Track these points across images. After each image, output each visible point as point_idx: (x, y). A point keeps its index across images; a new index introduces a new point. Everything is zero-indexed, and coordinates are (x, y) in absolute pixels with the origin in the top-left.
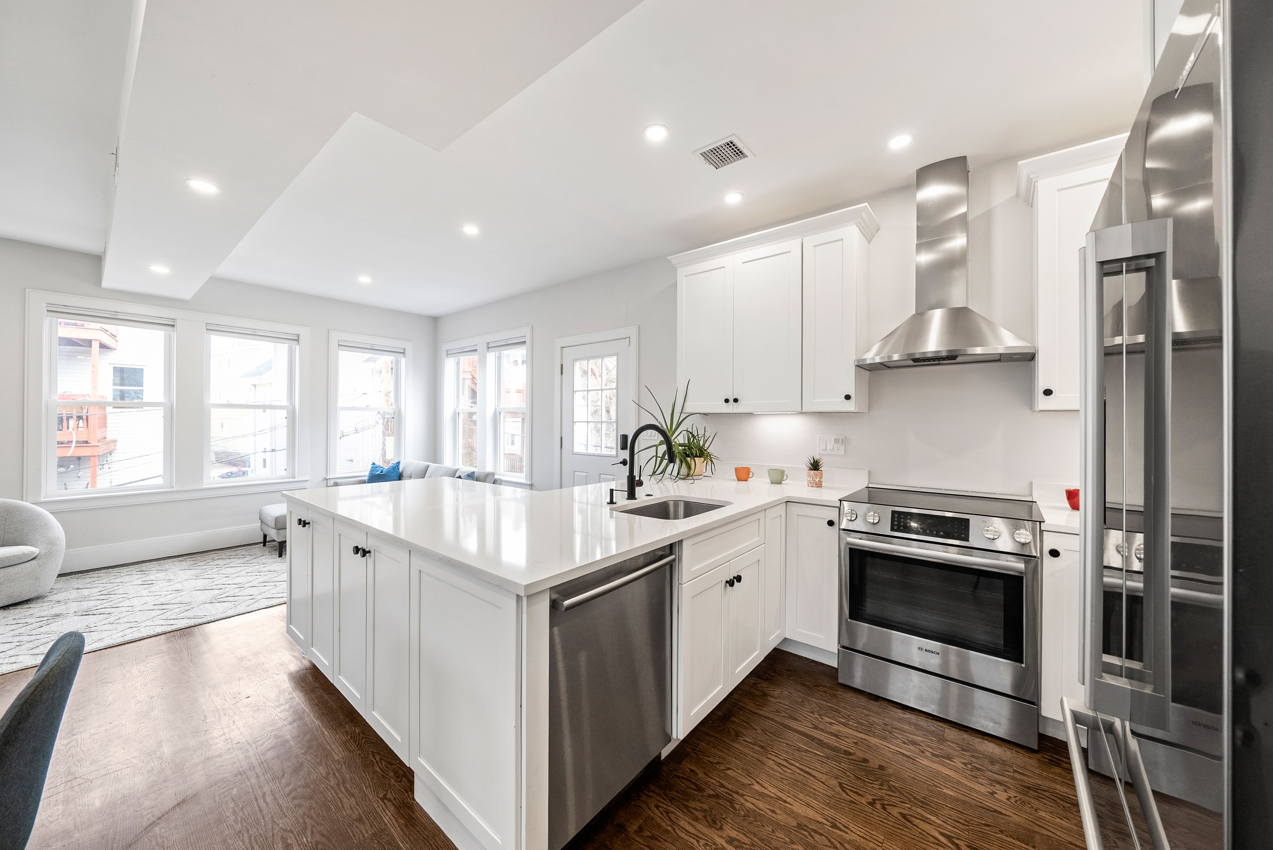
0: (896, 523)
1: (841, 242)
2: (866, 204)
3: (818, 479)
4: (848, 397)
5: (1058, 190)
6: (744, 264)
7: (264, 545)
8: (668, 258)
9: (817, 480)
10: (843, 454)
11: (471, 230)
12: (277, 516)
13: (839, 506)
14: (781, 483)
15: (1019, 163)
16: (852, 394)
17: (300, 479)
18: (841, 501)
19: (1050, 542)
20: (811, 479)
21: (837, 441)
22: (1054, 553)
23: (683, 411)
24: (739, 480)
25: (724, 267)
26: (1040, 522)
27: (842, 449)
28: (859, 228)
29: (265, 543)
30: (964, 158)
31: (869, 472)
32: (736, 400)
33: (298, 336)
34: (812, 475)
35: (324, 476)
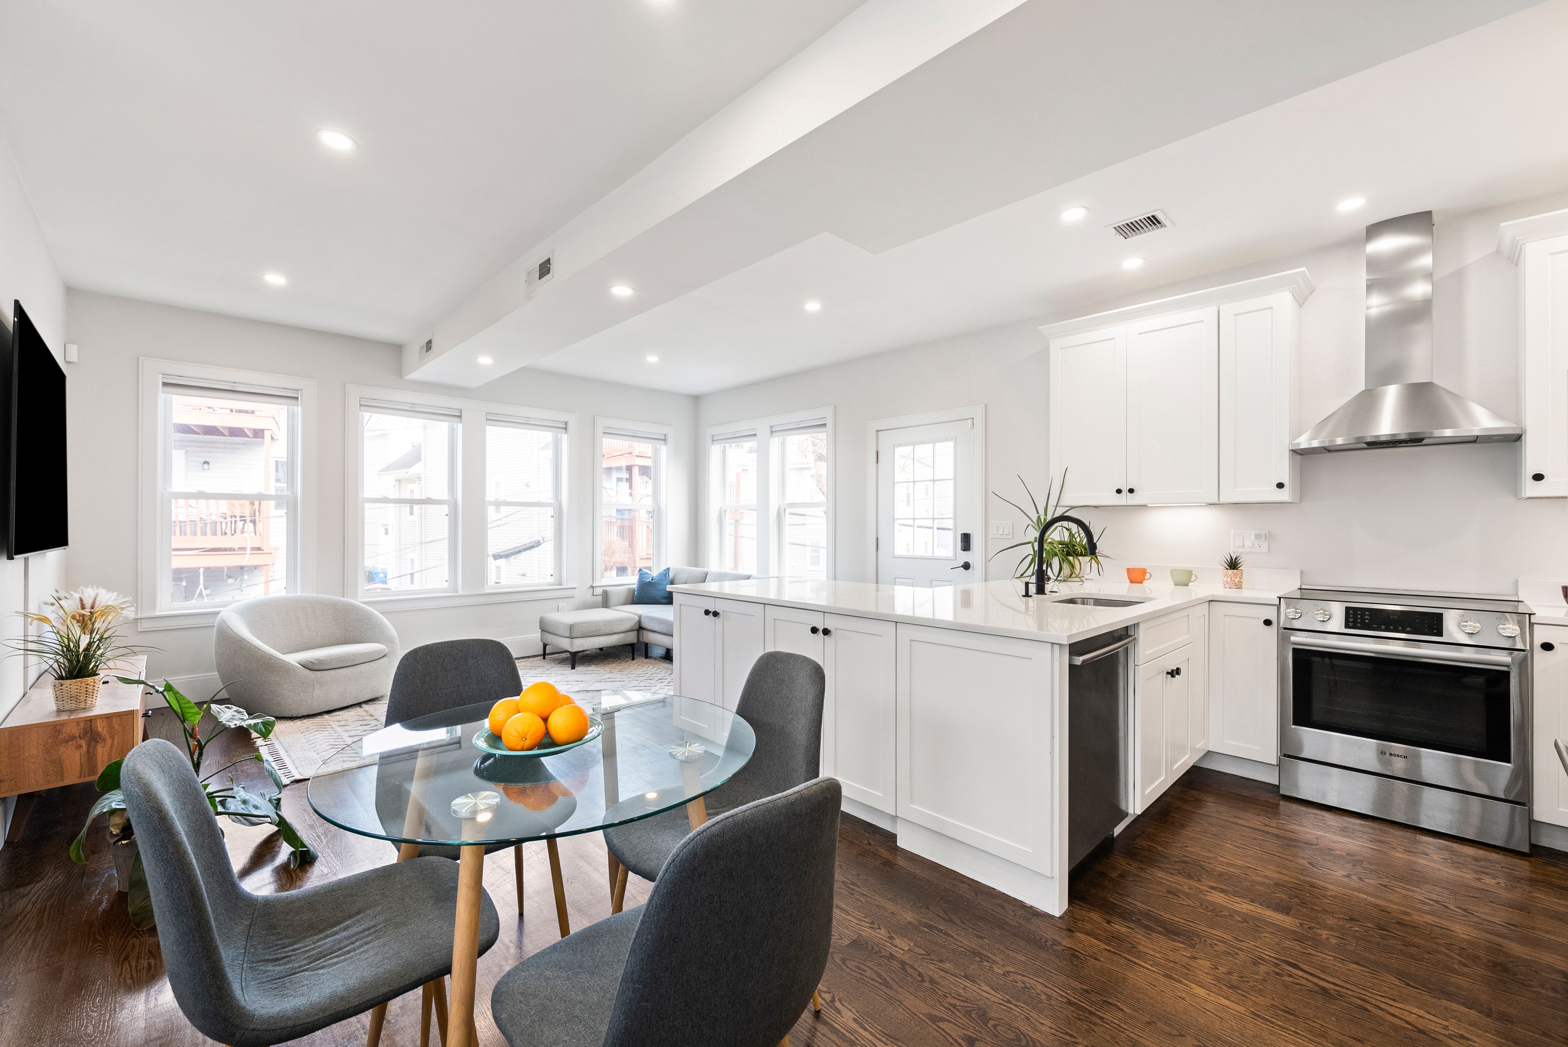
0: (1351, 620)
1: (1270, 310)
2: (1304, 269)
3: (1238, 579)
4: (1280, 486)
5: (1551, 254)
6: (1141, 335)
7: (544, 658)
8: (1038, 328)
9: (1237, 581)
10: (1267, 551)
11: (813, 306)
12: (571, 623)
13: (1278, 603)
14: (1187, 585)
15: (1502, 224)
16: (1286, 481)
17: (569, 586)
18: (1280, 598)
19: (1541, 635)
20: (1229, 579)
21: (1258, 536)
22: (1547, 647)
23: (1059, 504)
24: (1132, 582)
25: (1114, 338)
26: (1530, 615)
27: (1264, 548)
28: (1293, 295)
29: (544, 655)
30: (1429, 213)
31: (1302, 572)
32: (1131, 491)
33: (566, 423)
34: (1230, 575)
35: (591, 584)
